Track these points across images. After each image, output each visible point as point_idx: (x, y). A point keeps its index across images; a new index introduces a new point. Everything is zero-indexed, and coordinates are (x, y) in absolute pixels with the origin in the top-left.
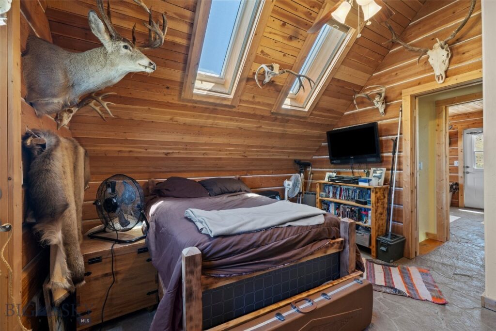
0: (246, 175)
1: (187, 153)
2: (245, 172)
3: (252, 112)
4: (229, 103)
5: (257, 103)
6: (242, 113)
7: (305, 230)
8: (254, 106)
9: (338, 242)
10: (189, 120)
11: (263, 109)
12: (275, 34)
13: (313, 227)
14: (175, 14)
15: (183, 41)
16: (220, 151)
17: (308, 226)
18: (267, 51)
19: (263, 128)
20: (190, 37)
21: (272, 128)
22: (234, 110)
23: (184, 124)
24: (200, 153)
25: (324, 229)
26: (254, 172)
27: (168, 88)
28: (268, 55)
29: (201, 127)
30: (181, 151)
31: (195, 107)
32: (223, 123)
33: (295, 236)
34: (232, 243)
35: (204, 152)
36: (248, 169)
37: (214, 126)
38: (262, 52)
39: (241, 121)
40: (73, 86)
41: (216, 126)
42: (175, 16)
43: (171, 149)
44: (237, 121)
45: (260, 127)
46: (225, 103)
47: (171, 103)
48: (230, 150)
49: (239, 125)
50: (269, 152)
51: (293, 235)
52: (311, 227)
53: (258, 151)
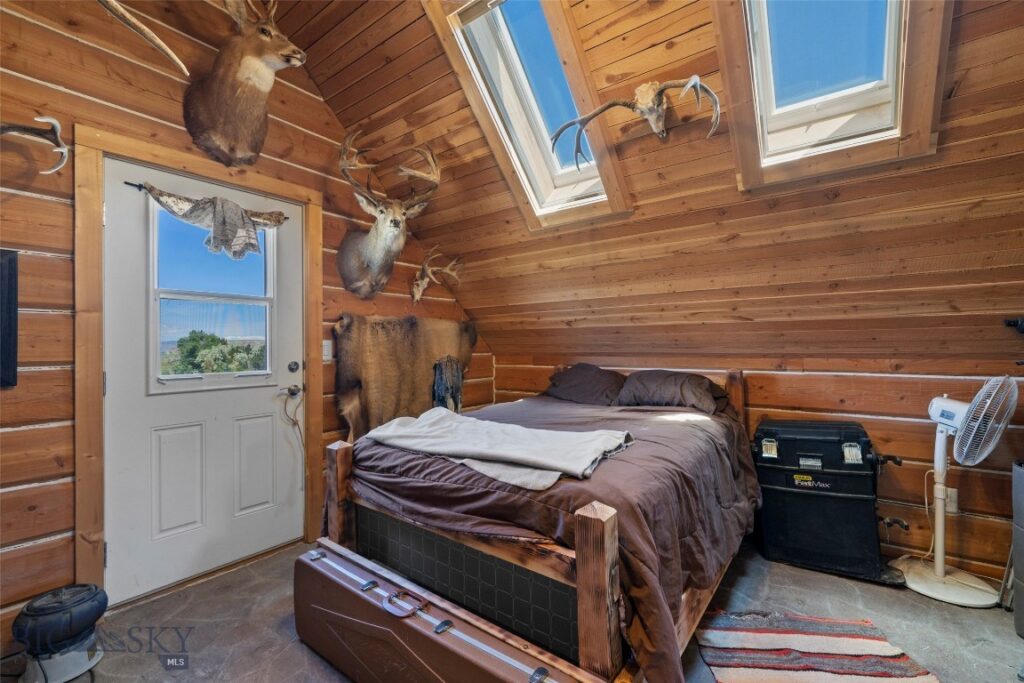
0: (780, 368)
1: (596, 321)
2: (776, 361)
3: (681, 210)
4: (608, 211)
5: (679, 186)
6: (655, 219)
7: (483, 484)
8: (677, 195)
9: (560, 556)
10: (566, 261)
11: (713, 193)
12: (608, 26)
13: (504, 486)
14: (457, 124)
15: (480, 152)
16: (663, 310)
17: (494, 480)
18: (616, 70)
19: (744, 238)
20: (484, 141)
21: (779, 230)
22: (632, 219)
23: (563, 269)
24: (622, 318)
25: (528, 504)
26: (807, 360)
27: (508, 222)
28: (626, 75)
29: (593, 268)
30: (589, 317)
31: (559, 237)
32: (629, 252)
33: (455, 486)
34: (376, 454)
35: (631, 314)
36: (784, 351)
37: (614, 261)
38: (610, 79)
39: (669, 237)
40: (368, 266)
41: (617, 261)
42: (459, 127)
43: (570, 314)
44: (658, 239)
45: (734, 237)
46: (598, 213)
47: (525, 243)
48: (687, 307)
49: (668, 247)
50: (826, 300)
51: (456, 482)
52: (500, 484)
53: (779, 302)
